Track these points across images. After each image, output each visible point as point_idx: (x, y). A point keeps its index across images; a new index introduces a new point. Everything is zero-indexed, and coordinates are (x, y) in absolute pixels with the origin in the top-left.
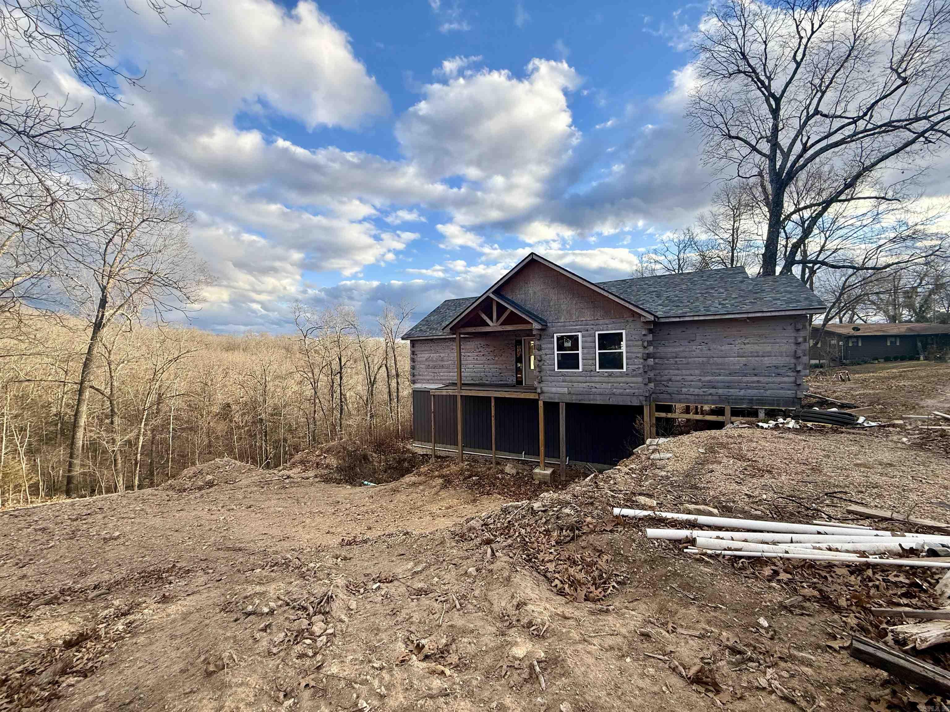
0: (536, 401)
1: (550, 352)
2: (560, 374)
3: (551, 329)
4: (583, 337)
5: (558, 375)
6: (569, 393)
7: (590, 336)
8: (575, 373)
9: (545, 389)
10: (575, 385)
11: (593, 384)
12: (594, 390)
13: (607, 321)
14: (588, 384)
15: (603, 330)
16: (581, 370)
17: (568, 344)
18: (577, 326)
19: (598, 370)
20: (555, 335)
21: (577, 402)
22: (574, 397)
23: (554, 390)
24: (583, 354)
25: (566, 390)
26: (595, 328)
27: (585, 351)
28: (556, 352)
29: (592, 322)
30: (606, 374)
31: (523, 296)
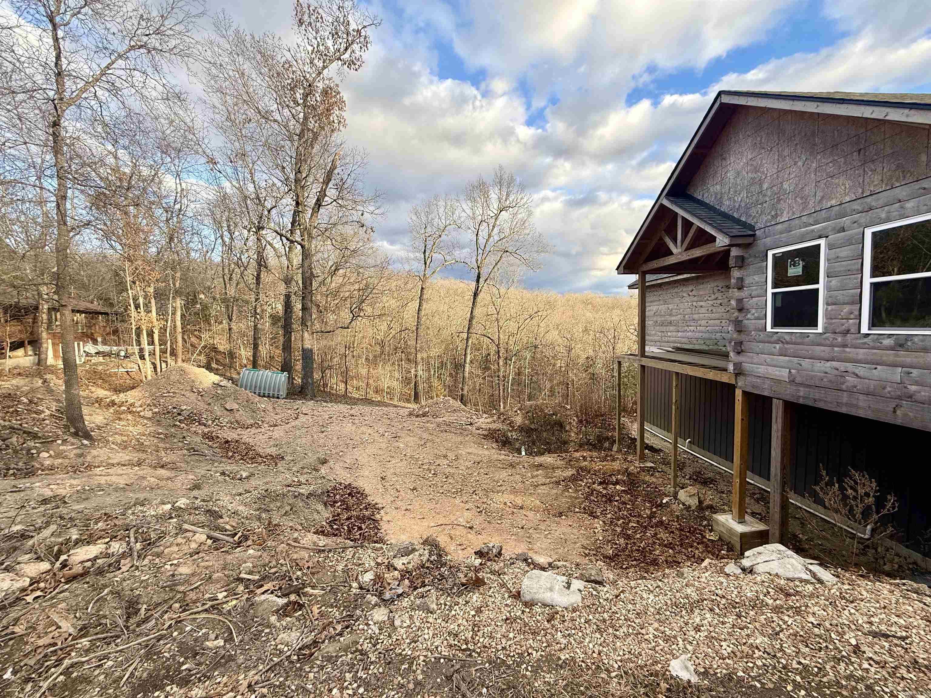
0: (730, 388)
1: (759, 292)
2: (775, 337)
3: (761, 244)
4: (830, 247)
5: (771, 339)
6: (792, 381)
7: (849, 242)
8: (807, 335)
9: (747, 366)
10: (806, 363)
11: (850, 366)
12: (850, 380)
13: (901, 192)
14: (835, 364)
15: (888, 220)
16: (820, 329)
17: (794, 271)
18: (817, 223)
19: (865, 329)
20: (770, 254)
21: (810, 404)
22: (802, 392)
23: (762, 370)
24: (828, 289)
25: (784, 374)
26: (863, 218)
27: (834, 282)
28: (770, 291)
29: (856, 206)
30: (887, 342)
31: (718, 187)
